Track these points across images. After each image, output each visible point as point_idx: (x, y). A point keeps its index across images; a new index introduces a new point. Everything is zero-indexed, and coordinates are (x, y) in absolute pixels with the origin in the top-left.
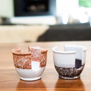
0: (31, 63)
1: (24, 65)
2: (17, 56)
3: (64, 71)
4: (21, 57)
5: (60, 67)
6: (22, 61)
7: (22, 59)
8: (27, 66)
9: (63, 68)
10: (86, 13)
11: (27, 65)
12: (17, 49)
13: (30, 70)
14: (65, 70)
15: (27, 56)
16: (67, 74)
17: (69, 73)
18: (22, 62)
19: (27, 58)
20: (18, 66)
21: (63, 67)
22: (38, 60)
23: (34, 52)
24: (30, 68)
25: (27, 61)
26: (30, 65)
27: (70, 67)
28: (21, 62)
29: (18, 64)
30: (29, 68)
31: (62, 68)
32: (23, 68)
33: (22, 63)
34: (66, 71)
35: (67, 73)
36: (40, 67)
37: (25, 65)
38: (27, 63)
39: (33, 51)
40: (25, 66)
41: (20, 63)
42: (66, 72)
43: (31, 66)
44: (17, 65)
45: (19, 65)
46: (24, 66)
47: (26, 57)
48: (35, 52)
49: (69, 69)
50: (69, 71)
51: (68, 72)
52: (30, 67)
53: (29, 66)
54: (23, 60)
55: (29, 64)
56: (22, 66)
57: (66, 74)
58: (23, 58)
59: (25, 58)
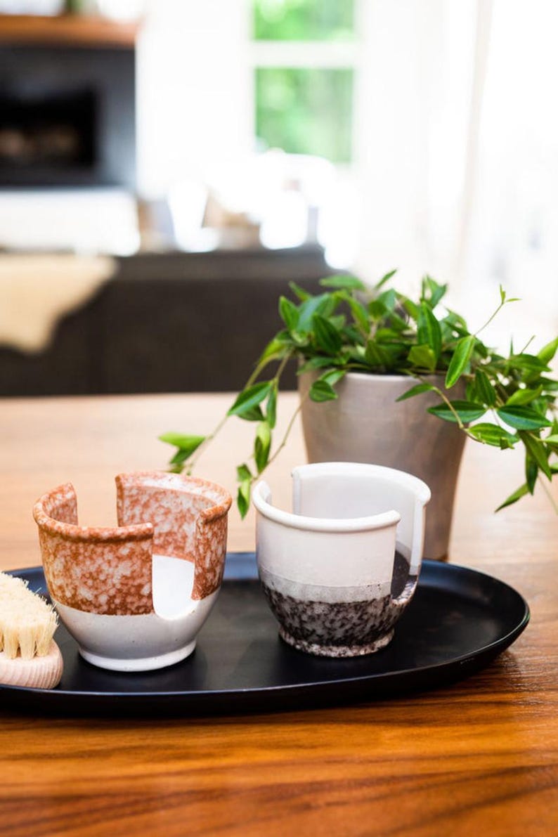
0: (150, 581)
1: (112, 592)
2: (68, 544)
3: (332, 621)
4: (93, 552)
5: (312, 603)
6: (99, 571)
7: (99, 561)
8: (129, 599)
9: (332, 606)
10: (295, 185)
11: (128, 594)
12: (59, 496)
13: (144, 615)
14: (341, 616)
15: (130, 545)
16: (347, 631)
17: (358, 628)
18: (102, 577)
19: (130, 557)
20: (74, 596)
21: (331, 601)
22: (170, 549)
23: (146, 505)
24: (148, 609)
25: (128, 573)
26: (145, 591)
27: (370, 599)
28: (95, 579)
29: (75, 589)
30: (138, 608)
31: (323, 607)
32: (105, 608)
33: (104, 582)
34: (344, 618)
35: (347, 627)
36: (194, 598)
37: (119, 591)
38: (131, 582)
39: (144, 499)
40: (117, 601)
41: (90, 582)
42: (343, 625)
43: (150, 596)
44: (68, 594)
45: (85, 593)
46: (112, 598)
47: (125, 550)
48: (154, 505)
49: (360, 607)
50: (360, 618)
51: (355, 620)
52: (144, 600)
53: (141, 597)
54: (105, 567)
55: (140, 586)
56: (103, 599)
57: (339, 634)
58: (109, 556)
59: (120, 558)
